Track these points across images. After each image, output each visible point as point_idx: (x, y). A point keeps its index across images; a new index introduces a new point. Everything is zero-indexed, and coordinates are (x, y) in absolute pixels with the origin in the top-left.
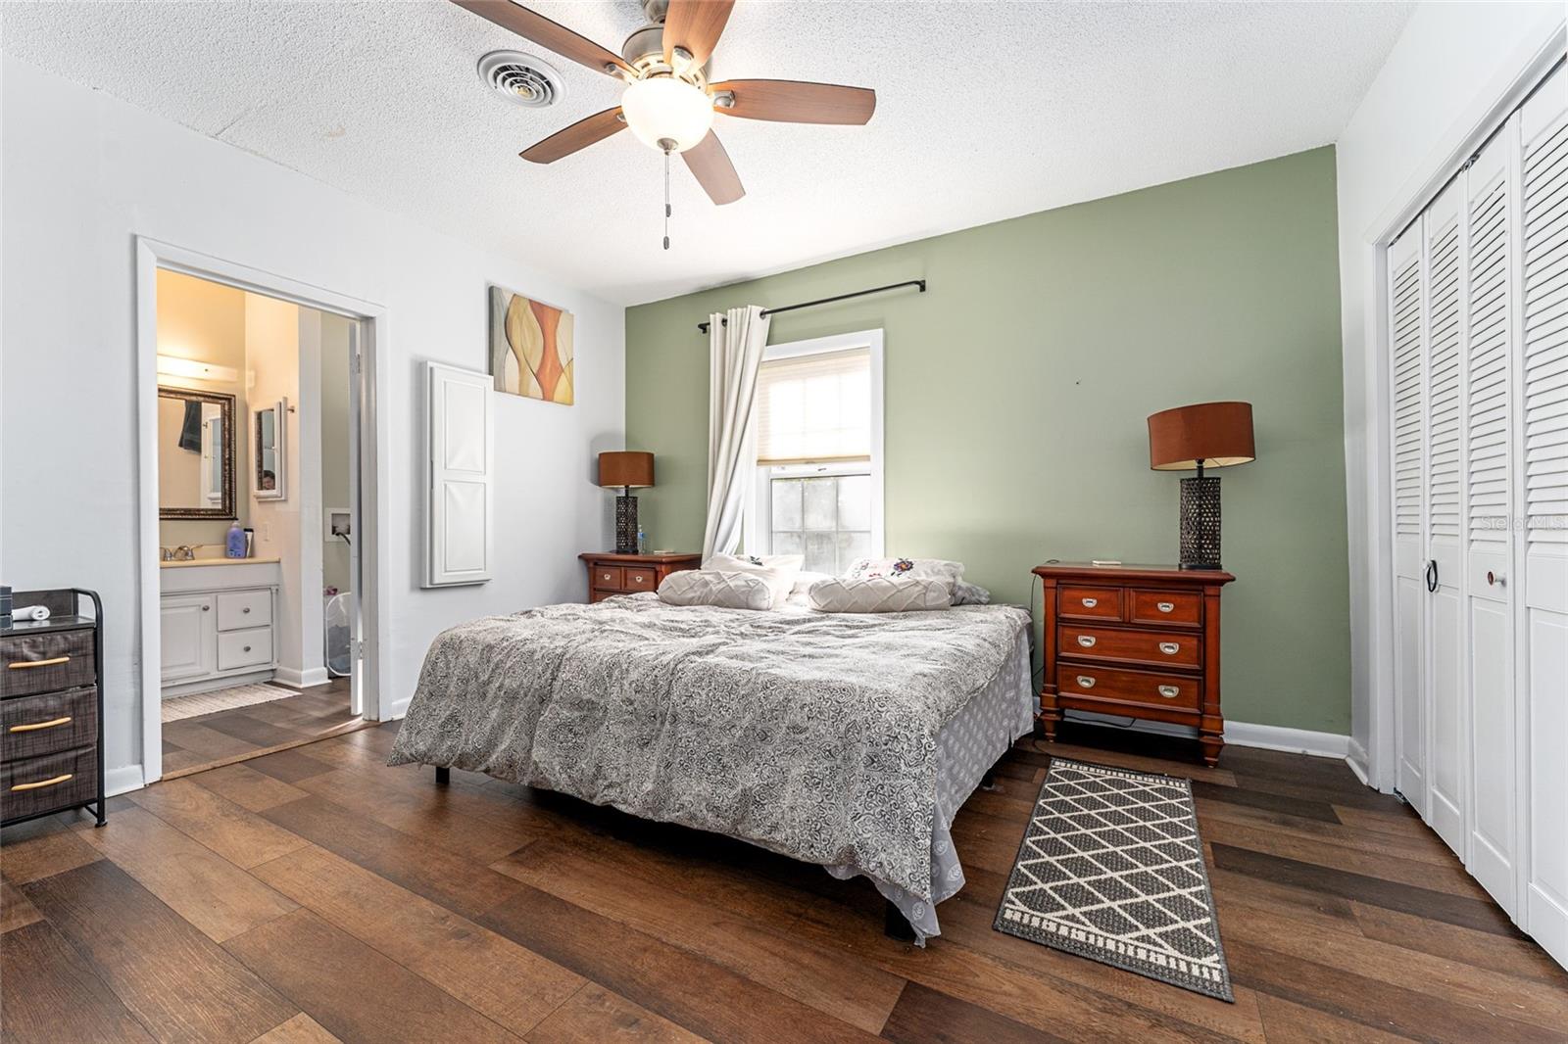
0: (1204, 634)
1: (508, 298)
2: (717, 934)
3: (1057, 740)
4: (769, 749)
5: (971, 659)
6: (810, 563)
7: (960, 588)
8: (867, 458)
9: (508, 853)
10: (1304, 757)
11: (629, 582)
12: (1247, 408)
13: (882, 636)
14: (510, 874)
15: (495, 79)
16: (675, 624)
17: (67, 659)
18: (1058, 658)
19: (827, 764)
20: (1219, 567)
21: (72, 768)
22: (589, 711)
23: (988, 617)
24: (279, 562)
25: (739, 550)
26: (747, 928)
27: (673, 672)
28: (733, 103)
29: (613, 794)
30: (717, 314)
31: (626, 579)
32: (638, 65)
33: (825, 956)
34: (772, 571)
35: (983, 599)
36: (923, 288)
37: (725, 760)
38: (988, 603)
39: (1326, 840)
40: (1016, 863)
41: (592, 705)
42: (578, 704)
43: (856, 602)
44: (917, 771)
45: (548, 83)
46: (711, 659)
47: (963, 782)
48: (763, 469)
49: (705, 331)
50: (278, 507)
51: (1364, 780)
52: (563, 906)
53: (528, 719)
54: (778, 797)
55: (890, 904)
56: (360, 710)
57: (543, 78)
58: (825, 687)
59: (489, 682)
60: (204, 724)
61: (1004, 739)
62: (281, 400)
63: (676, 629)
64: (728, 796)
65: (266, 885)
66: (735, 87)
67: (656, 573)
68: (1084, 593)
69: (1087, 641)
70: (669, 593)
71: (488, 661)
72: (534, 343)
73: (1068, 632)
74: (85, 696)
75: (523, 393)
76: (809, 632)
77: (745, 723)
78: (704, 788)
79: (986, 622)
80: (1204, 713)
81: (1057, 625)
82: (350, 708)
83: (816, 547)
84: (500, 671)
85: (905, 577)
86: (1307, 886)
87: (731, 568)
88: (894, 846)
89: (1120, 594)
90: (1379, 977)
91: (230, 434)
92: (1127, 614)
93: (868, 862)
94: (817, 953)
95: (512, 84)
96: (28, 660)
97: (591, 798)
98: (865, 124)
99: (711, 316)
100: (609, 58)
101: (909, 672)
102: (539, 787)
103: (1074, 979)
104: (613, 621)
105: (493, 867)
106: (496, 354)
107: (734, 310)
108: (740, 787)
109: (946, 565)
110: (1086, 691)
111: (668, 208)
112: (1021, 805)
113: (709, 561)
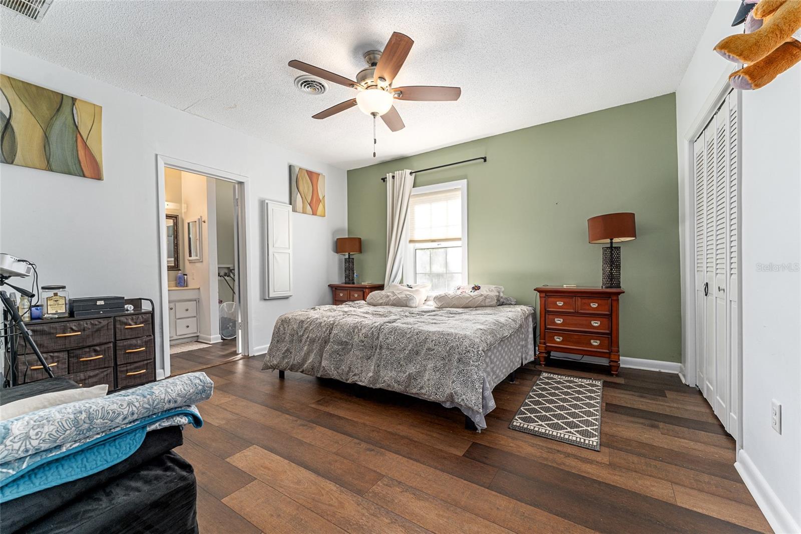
0: (611, 317)
1: (297, 170)
2: (399, 427)
3: (545, 365)
4: (419, 358)
5: (502, 325)
6: (434, 287)
7: (502, 297)
8: (459, 239)
9: (315, 401)
10: (660, 373)
11: (351, 297)
12: (632, 216)
13: (465, 317)
14: (318, 408)
15: (301, 85)
16: (377, 313)
17: (143, 325)
18: (546, 328)
19: (442, 362)
20: (620, 287)
21: (146, 367)
22: (345, 346)
23: (513, 310)
24: (199, 289)
25: (401, 282)
26: (411, 425)
27: (380, 329)
28: (401, 96)
29: (356, 378)
30: (390, 174)
31: (350, 295)
32: (363, 83)
33: (442, 434)
34: (417, 291)
35: (513, 303)
36: (485, 161)
37: (401, 363)
38: (515, 305)
39: (658, 403)
40: (520, 407)
41: (347, 343)
42: (341, 343)
43: (454, 304)
44: (477, 364)
45: (323, 86)
46: (395, 324)
47: (498, 374)
48: (412, 245)
49: (384, 181)
50: (198, 265)
51: (684, 381)
52: (340, 418)
53: (320, 350)
54: (423, 376)
55: (467, 417)
56: (240, 351)
57: (321, 84)
58: (442, 334)
59: (303, 335)
60: (177, 357)
61: (519, 361)
62: (199, 217)
63: (378, 314)
64: (403, 377)
65: (226, 410)
66: (401, 89)
67: (364, 292)
68: (557, 299)
69: (559, 321)
70: (371, 301)
71: (302, 327)
72: (308, 189)
73: (551, 317)
74: (149, 340)
75: (304, 212)
76: (434, 315)
77: (409, 348)
78: (394, 374)
79: (512, 311)
80: (611, 352)
81: (545, 314)
82: (236, 351)
83: (437, 280)
84: (307, 331)
85: (477, 293)
86: (642, 418)
87: (398, 289)
88: (468, 393)
89: (574, 299)
90: (661, 446)
91: (177, 233)
92: (577, 309)
93: (458, 399)
94: (439, 433)
95: (308, 87)
96: (131, 325)
97: (347, 380)
98: (456, 100)
99: (387, 175)
100: (352, 83)
101: (475, 328)
102: (325, 377)
103: (538, 443)
104: (351, 311)
105: (310, 405)
106: (293, 195)
107: (398, 172)
108: (408, 373)
109: (495, 287)
110: (558, 343)
111: (375, 140)
112: (526, 389)
113: (388, 287)
